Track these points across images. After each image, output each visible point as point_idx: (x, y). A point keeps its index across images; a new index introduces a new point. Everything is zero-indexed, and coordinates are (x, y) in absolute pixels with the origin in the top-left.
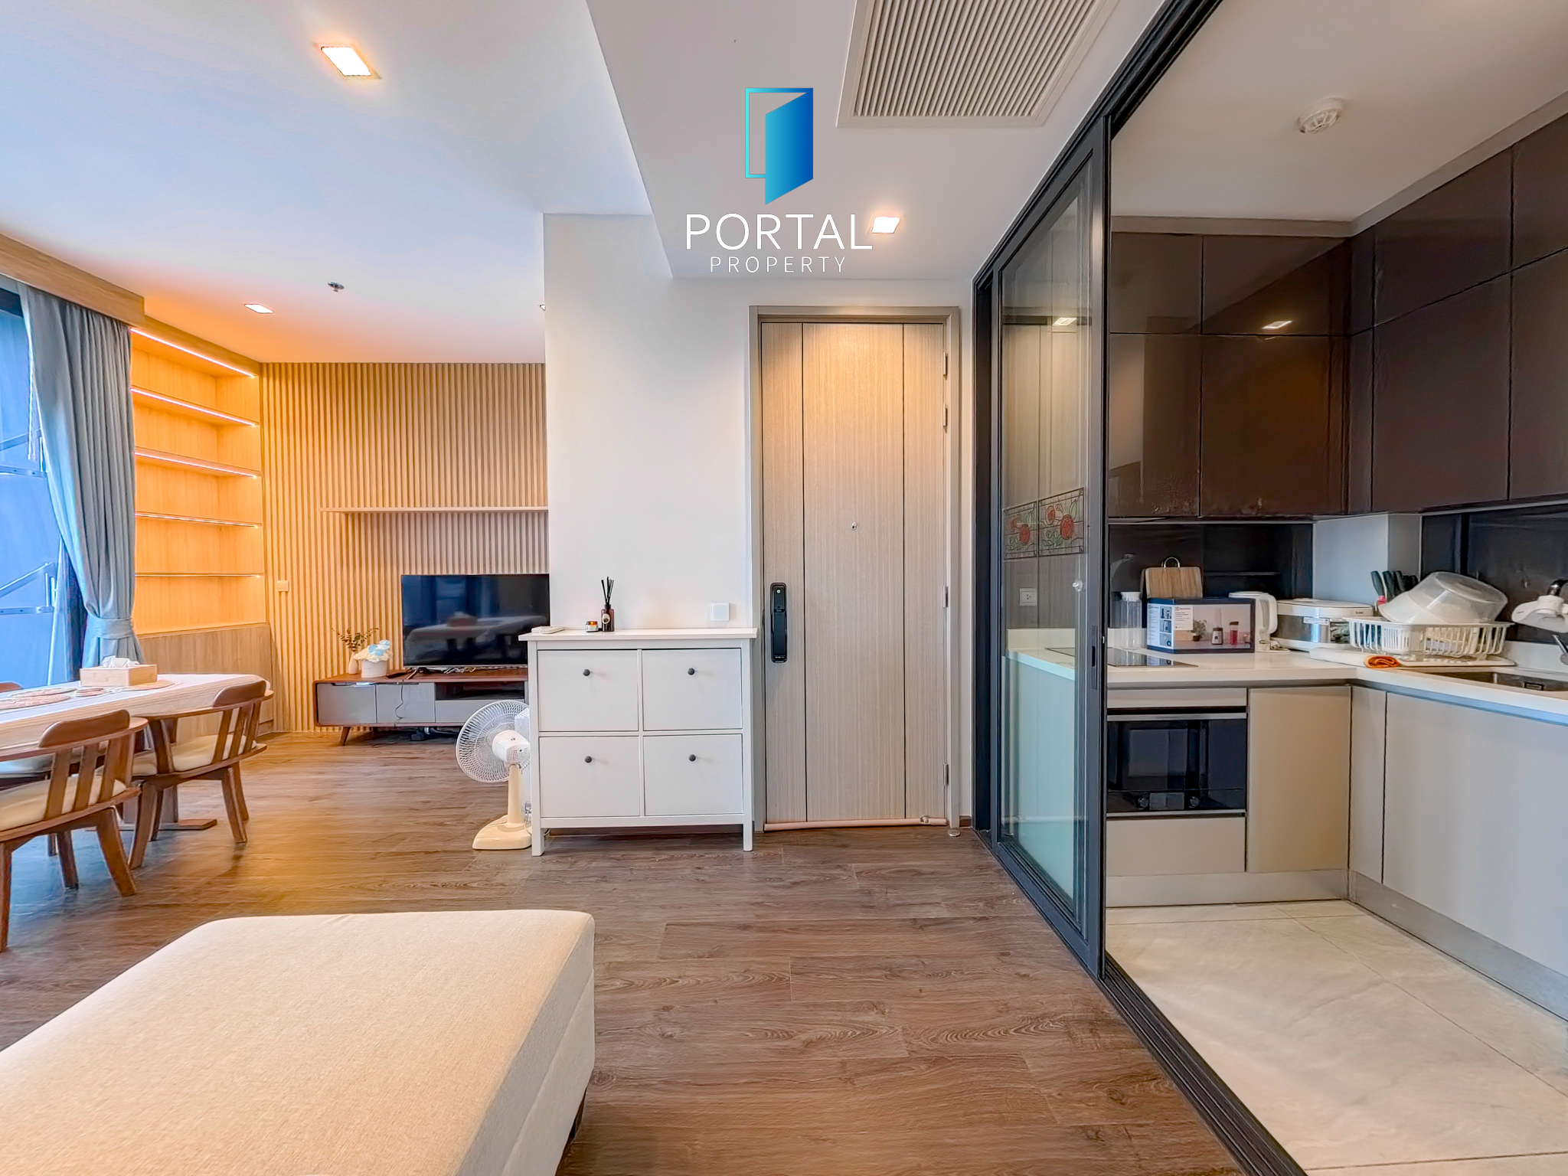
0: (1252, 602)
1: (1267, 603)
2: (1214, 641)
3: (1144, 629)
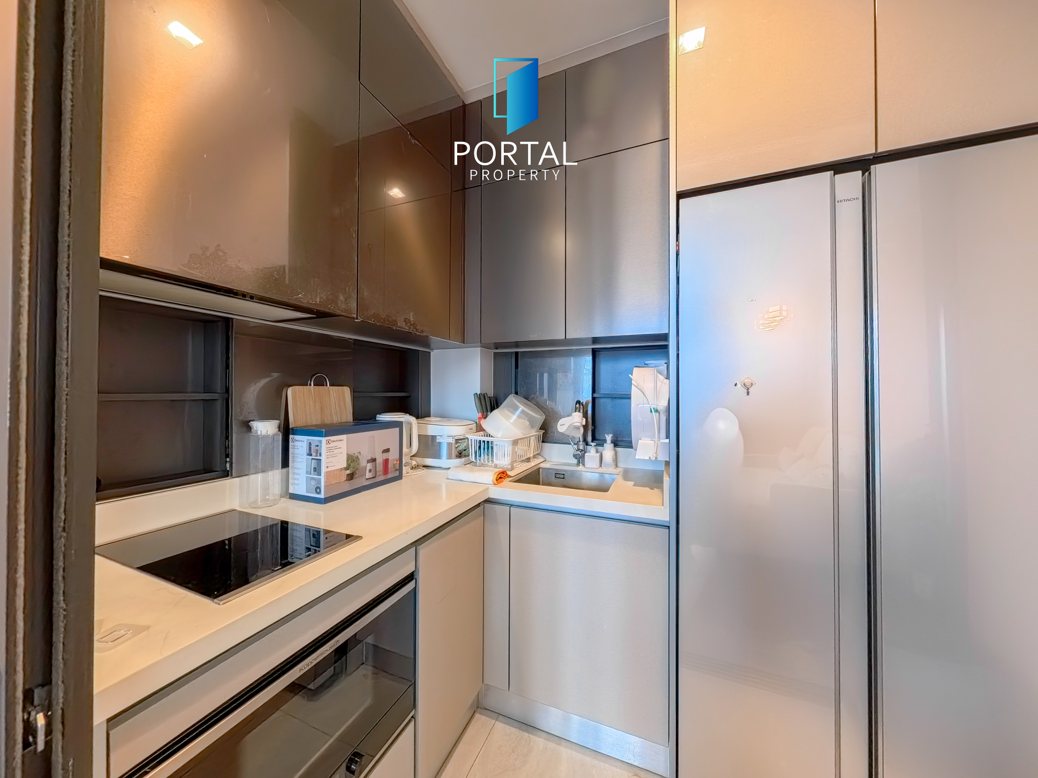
0: (399, 425)
1: (410, 424)
2: (368, 475)
3: (285, 470)
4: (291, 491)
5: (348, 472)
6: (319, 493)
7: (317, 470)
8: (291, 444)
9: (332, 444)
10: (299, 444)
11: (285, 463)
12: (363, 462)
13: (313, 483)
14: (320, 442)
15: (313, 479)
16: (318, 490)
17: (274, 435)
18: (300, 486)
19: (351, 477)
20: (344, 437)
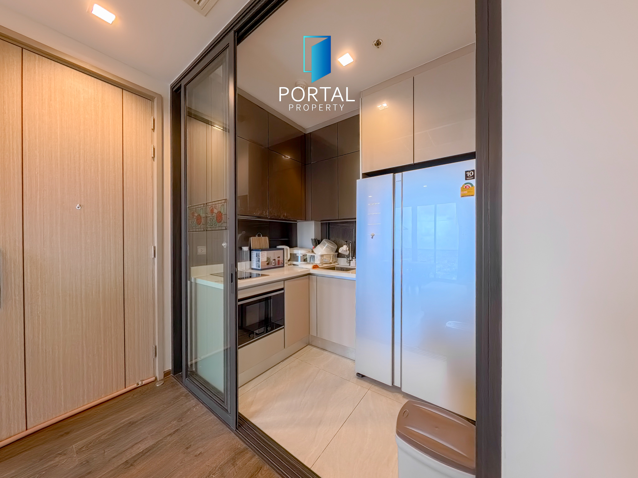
0: (283, 249)
1: (287, 249)
2: (273, 264)
4: (252, 267)
5: (267, 262)
6: (259, 268)
7: (259, 261)
8: (252, 254)
9: (263, 254)
10: (254, 253)
11: (250, 260)
12: (272, 260)
13: (258, 265)
14: (259, 253)
15: (258, 263)
16: (259, 267)
17: (248, 251)
18: (254, 266)
19: (268, 264)
20: (266, 252)
